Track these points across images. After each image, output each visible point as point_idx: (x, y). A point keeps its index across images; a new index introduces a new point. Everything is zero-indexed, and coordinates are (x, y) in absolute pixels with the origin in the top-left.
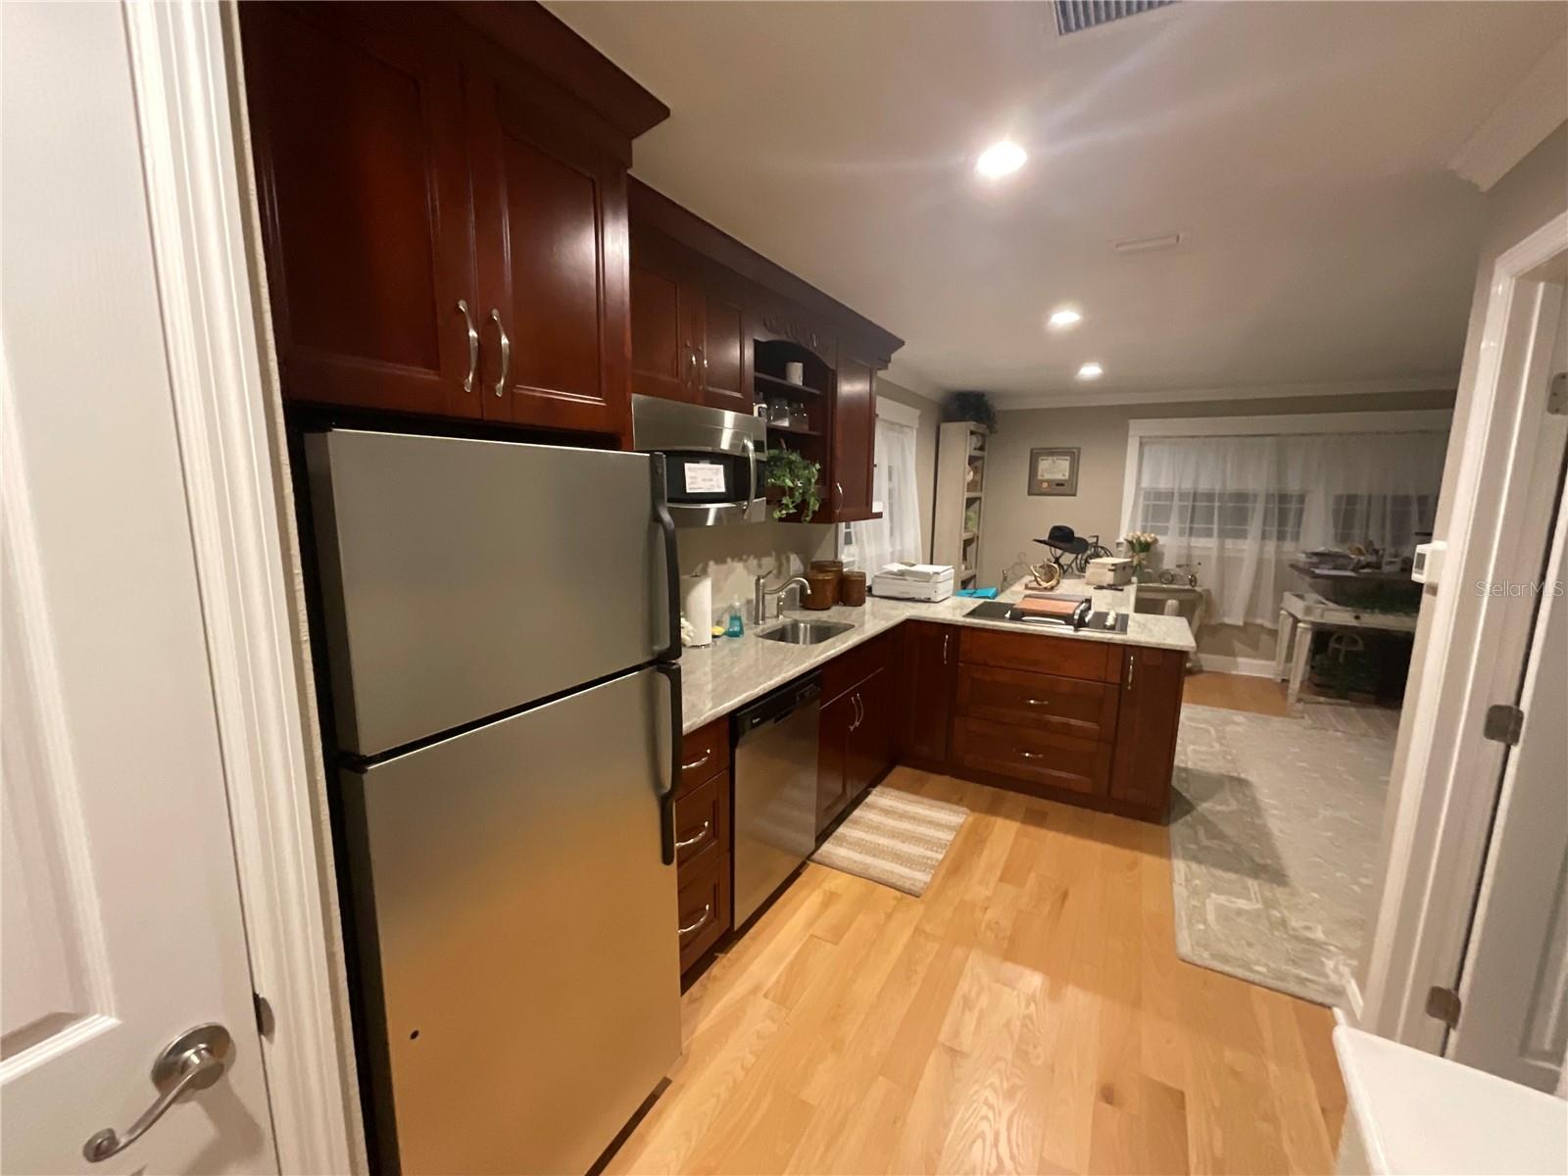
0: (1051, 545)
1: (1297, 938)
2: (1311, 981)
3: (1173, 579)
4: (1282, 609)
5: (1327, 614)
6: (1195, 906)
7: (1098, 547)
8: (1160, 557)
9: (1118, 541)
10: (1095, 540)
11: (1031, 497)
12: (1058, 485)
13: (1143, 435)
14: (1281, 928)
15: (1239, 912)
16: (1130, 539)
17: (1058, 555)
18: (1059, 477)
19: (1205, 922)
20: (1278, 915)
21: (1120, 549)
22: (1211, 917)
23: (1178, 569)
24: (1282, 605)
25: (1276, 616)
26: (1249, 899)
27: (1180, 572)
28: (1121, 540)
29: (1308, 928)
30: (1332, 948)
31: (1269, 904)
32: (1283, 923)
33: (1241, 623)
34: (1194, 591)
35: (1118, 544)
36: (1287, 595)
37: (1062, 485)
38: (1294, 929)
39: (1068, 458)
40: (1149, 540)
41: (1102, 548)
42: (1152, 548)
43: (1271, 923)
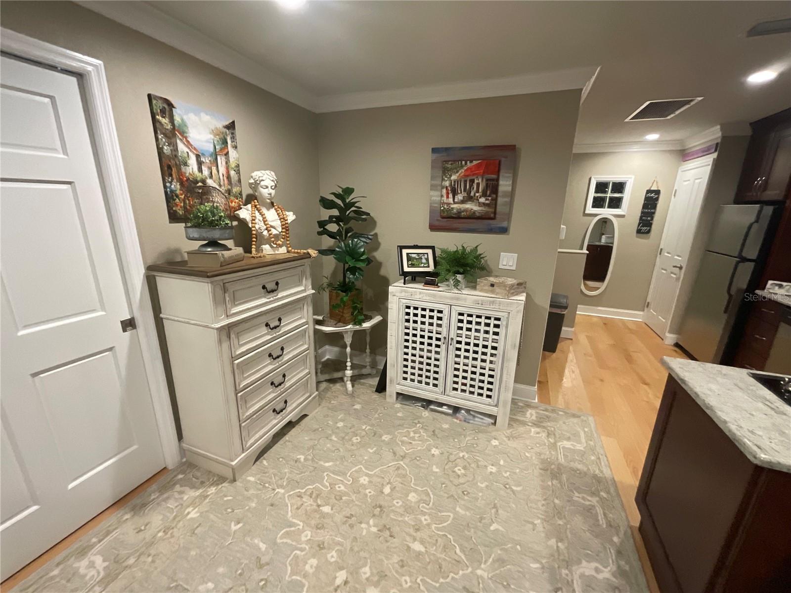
1: (544, 427)
2: (543, 411)
6: (591, 440)
14: (550, 432)
15: (569, 439)
19: (585, 432)
20: (550, 439)
22: (582, 435)
26: (564, 448)
29: (538, 433)
30: (530, 424)
31: (554, 446)
32: (549, 435)
38: (544, 431)
43: (554, 434)
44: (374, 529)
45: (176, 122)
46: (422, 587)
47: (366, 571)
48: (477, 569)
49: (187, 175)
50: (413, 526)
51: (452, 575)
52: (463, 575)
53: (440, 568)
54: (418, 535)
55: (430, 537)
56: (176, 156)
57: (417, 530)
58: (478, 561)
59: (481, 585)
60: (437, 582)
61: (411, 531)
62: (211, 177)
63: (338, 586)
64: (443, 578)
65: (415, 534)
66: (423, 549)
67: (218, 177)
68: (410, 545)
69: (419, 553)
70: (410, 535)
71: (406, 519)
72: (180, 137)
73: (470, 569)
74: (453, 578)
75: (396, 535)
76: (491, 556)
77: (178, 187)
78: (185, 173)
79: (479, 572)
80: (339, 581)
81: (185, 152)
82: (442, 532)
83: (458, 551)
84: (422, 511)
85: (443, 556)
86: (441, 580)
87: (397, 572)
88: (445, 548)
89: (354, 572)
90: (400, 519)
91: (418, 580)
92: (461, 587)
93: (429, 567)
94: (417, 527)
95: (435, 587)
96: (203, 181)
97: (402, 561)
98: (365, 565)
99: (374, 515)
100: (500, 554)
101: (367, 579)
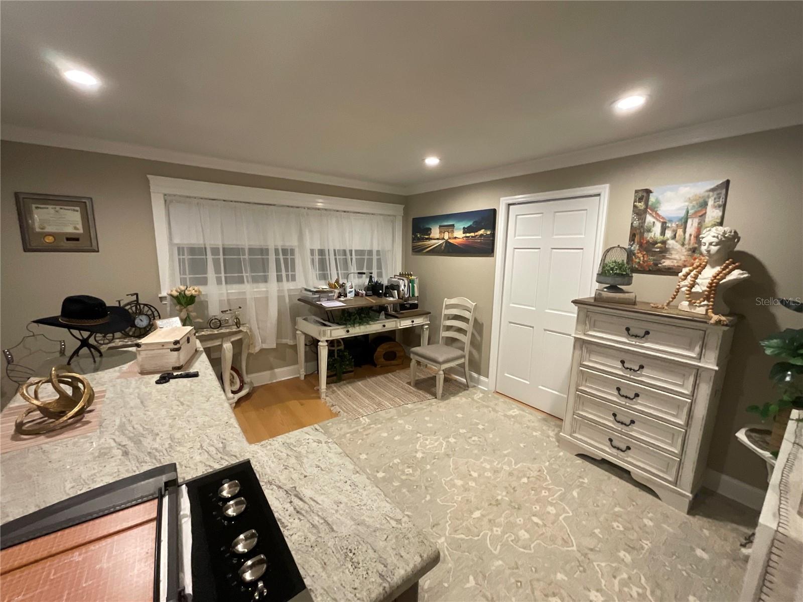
0: (69, 327)
3: (220, 324)
4: (297, 330)
5: (333, 332)
7: (140, 304)
8: (204, 305)
9: (160, 296)
10: (134, 298)
11: (28, 254)
12: (68, 239)
13: (166, 192)
16: (175, 293)
17: (85, 337)
18: (69, 230)
21: (164, 302)
23: (223, 315)
24: (296, 327)
25: (294, 336)
27: (227, 317)
28: (164, 293)
33: (274, 346)
34: (241, 331)
35: (161, 299)
36: (300, 320)
37: (77, 240)
39: (78, 208)
40: (193, 292)
41: (145, 305)
42: (196, 299)
44: (499, 498)
45: (650, 203)
46: (450, 504)
47: (472, 484)
48: (446, 539)
49: (648, 238)
50: (494, 520)
51: (450, 522)
52: (446, 529)
53: (457, 519)
54: (486, 520)
55: (482, 526)
56: (642, 227)
57: (490, 521)
58: (450, 544)
59: (435, 534)
60: (450, 512)
61: (491, 517)
62: (674, 237)
63: (470, 472)
64: (451, 517)
65: (488, 517)
66: (474, 516)
67: (683, 237)
68: (480, 511)
69: (472, 513)
70: (488, 514)
71: (502, 519)
72: (650, 212)
73: (447, 534)
74: (447, 522)
75: (490, 506)
76: (450, 556)
77: (637, 247)
78: (647, 238)
79: (443, 539)
80: (472, 473)
81: (652, 222)
82: (483, 535)
83: (463, 536)
84: (507, 533)
85: (464, 524)
86: (449, 515)
87: (465, 497)
88: (469, 529)
89: (474, 480)
90: (503, 515)
91: (455, 504)
92: (440, 522)
93: (460, 513)
94: (492, 522)
95: (448, 510)
96: (664, 242)
97: (471, 502)
98: (476, 485)
99: (511, 502)
100: (448, 564)
101: (468, 483)
